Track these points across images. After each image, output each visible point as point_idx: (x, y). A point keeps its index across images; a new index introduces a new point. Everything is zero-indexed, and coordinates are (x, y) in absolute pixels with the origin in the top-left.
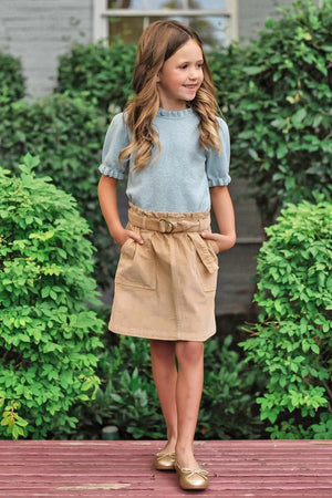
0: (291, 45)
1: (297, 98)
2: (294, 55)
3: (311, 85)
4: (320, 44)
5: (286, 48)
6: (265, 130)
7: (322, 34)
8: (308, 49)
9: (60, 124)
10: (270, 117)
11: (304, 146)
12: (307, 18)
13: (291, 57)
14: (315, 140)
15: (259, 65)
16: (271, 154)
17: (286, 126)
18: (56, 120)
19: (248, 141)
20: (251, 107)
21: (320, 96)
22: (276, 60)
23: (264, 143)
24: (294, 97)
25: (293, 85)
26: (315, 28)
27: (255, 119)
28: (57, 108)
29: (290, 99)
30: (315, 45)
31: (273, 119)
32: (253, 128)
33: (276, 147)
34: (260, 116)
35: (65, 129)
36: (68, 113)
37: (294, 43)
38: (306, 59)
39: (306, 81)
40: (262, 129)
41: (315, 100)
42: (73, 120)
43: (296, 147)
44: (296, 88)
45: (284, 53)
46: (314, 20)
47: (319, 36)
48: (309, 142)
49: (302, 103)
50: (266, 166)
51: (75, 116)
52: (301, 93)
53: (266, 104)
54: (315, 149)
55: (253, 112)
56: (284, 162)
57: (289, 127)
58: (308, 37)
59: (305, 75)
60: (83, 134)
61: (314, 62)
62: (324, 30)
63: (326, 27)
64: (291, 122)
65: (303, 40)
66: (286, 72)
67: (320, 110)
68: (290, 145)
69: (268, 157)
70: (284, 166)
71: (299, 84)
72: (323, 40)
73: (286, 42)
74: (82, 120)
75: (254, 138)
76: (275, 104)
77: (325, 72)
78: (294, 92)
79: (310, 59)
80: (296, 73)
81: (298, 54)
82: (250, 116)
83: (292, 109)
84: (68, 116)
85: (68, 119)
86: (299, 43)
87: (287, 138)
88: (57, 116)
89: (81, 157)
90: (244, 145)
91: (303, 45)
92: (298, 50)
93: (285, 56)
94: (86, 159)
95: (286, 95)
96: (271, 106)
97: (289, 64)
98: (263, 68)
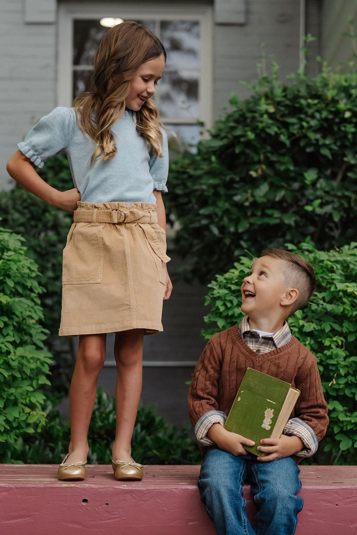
0: (254, 118)
1: (260, 172)
2: (257, 127)
3: (274, 158)
4: (283, 116)
5: (249, 121)
6: (227, 205)
7: (286, 106)
8: (270, 121)
9: (16, 216)
10: (232, 192)
11: (266, 220)
12: (272, 92)
13: (254, 129)
14: (277, 214)
15: (222, 139)
16: (232, 229)
17: (247, 200)
18: (12, 211)
19: (209, 217)
20: (212, 181)
21: (282, 168)
22: (238, 132)
23: (226, 220)
24: (256, 171)
25: (256, 158)
26: (278, 99)
27: (217, 195)
28: (14, 200)
29: (253, 174)
30: (278, 116)
31: (236, 195)
32: (214, 204)
33: (237, 222)
34: (222, 191)
35: (22, 220)
36: (25, 204)
37: (257, 115)
38: (268, 130)
39: (269, 155)
40: (223, 205)
41: (278, 173)
42: (31, 212)
43: (258, 221)
44: (259, 162)
45: (247, 126)
46: (278, 92)
47: (282, 109)
48: (271, 216)
49: (264, 178)
50: (228, 241)
51: (32, 208)
52: (264, 167)
53: (228, 178)
54: (277, 221)
55: (215, 187)
56: (245, 237)
57: (251, 199)
58: (271, 109)
59: (269, 148)
60: (40, 225)
61: (276, 133)
62: (288, 102)
63: (289, 100)
64: (253, 196)
65: (267, 112)
66: (248, 144)
67: (283, 184)
68: (252, 220)
69: (229, 233)
70: (246, 241)
71: (262, 157)
72: (286, 112)
73: (249, 115)
74: (40, 212)
75: (216, 214)
76: (237, 179)
77: (288, 143)
78: (257, 167)
79: (272, 131)
80: (259, 146)
81: (260, 125)
82: (212, 191)
83: (254, 183)
84: (25, 208)
85: (26, 211)
86: (262, 115)
87: (249, 213)
88: (14, 208)
89: (38, 249)
90: (204, 222)
91: (265, 117)
92: (261, 122)
93: (247, 128)
94: (43, 252)
95: (249, 170)
96: (232, 181)
97: (251, 135)
98: (225, 141)
